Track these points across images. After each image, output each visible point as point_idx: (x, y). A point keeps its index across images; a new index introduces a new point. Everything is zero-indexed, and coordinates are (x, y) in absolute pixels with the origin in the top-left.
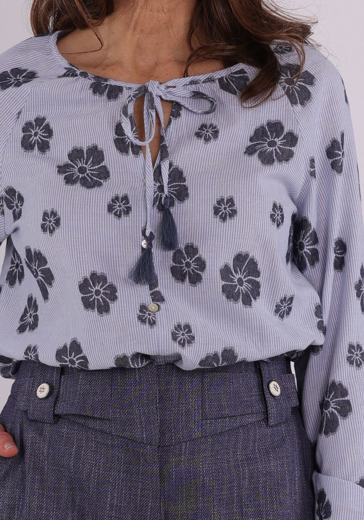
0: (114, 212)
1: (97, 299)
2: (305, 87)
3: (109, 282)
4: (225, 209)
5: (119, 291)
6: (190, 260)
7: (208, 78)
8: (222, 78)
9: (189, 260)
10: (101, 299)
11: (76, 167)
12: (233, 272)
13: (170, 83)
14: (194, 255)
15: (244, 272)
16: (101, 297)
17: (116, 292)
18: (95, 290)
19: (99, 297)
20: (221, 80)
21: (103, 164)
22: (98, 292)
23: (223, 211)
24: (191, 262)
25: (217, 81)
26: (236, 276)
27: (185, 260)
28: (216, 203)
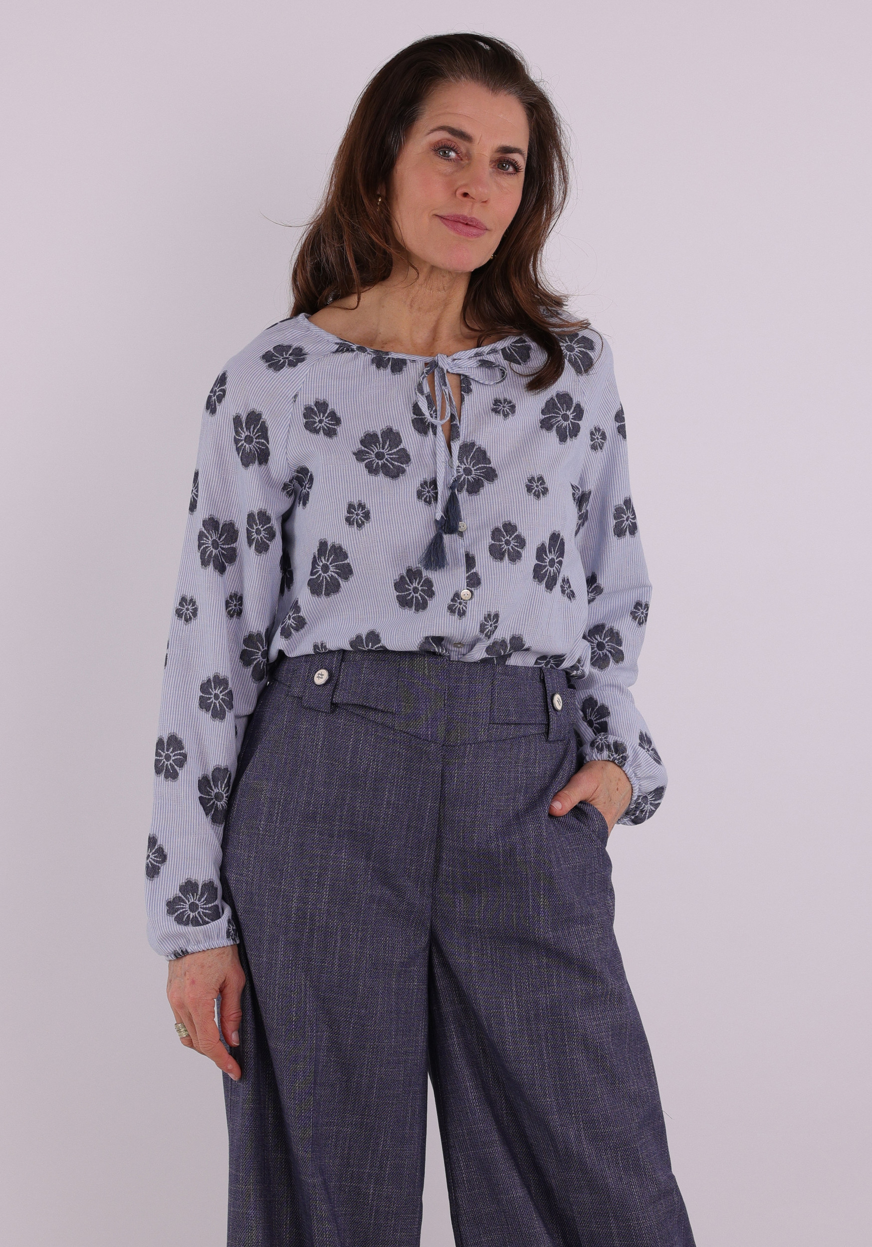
0: (423, 498)
1: (416, 596)
2: (587, 353)
3: (425, 576)
4: (537, 486)
5: (435, 584)
6: (510, 538)
7: (491, 350)
8: (505, 348)
9: (508, 538)
10: (419, 597)
11: (372, 453)
12: (548, 552)
13: (455, 356)
14: (514, 533)
15: (557, 552)
16: (420, 594)
17: (432, 586)
18: (412, 587)
19: (418, 595)
20: (503, 350)
21: (401, 446)
22: (416, 590)
23: (536, 488)
24: (511, 539)
25: (500, 352)
26: (549, 556)
27: (504, 538)
28: (527, 481)
